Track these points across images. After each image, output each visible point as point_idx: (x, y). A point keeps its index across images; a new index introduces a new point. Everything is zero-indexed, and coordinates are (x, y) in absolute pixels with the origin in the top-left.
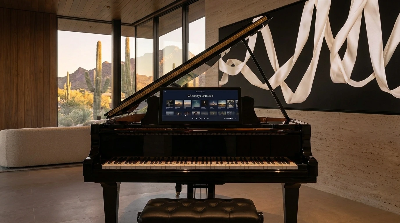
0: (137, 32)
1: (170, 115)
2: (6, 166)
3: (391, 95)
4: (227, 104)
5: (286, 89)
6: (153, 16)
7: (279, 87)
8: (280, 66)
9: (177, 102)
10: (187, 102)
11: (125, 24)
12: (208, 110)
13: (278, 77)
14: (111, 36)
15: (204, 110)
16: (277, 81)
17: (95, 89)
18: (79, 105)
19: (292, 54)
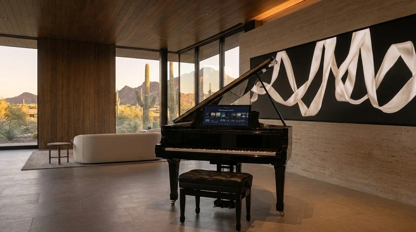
0: (181, 58)
1: (207, 121)
2: (82, 162)
3: (380, 111)
4: (242, 115)
5: (303, 106)
6: (195, 46)
7: (297, 104)
8: (298, 88)
9: (212, 114)
10: (218, 114)
11: (170, 52)
12: (230, 119)
13: (297, 95)
14: (158, 61)
15: (227, 119)
16: (295, 100)
17: (144, 105)
18: (128, 118)
19: (307, 79)
